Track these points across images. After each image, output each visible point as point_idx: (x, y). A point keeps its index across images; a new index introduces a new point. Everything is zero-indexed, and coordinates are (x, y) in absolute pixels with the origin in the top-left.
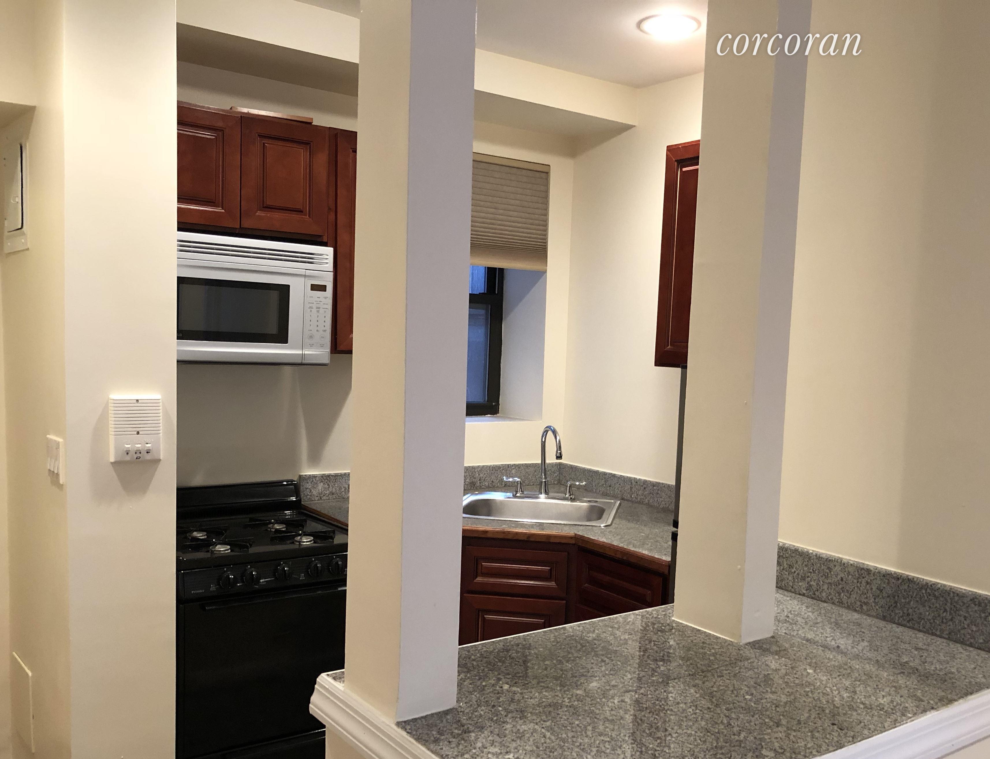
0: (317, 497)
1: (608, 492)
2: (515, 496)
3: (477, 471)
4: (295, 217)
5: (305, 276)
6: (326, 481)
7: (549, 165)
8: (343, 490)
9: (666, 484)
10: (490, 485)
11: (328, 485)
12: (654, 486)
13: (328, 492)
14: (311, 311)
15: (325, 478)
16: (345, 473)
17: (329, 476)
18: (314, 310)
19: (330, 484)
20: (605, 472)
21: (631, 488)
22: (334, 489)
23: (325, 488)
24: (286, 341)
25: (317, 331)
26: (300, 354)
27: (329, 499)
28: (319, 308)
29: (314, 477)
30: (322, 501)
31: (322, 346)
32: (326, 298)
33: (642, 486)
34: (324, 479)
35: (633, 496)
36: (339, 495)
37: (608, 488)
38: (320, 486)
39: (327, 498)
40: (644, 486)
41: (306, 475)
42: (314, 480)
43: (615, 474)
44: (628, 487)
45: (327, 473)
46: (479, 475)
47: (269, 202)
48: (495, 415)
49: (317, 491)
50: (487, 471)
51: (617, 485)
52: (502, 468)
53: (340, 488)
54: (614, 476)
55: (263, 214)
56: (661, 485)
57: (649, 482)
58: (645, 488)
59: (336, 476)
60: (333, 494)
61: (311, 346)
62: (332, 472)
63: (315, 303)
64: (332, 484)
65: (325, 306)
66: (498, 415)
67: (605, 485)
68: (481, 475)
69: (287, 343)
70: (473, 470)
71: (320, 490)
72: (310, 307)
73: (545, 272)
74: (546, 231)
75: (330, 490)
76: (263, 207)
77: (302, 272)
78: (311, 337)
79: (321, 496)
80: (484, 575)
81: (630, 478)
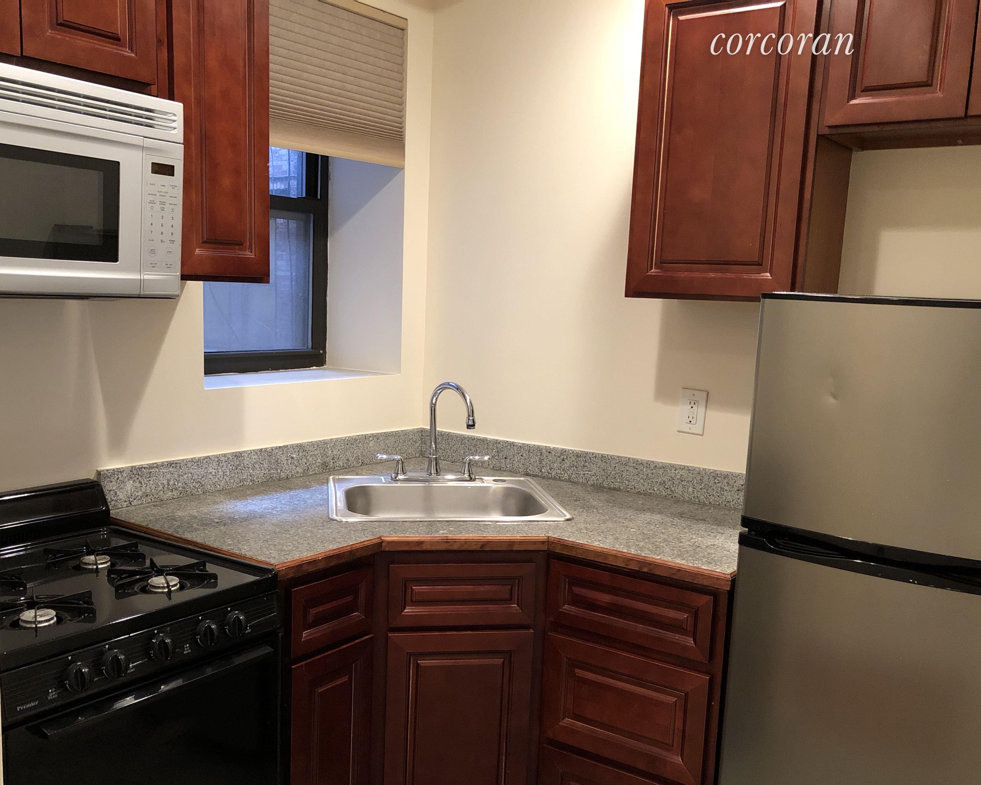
0: (126, 502)
1: (503, 465)
2: (395, 480)
3: (330, 446)
4: (109, 48)
5: (143, 148)
6: (137, 476)
7: (406, 19)
8: (161, 488)
9: (599, 454)
10: (345, 466)
11: (140, 483)
12: (578, 456)
13: (140, 493)
14: (152, 208)
15: (135, 472)
16: (163, 463)
17: (141, 468)
18: (157, 207)
19: (142, 481)
20: (497, 440)
21: (541, 461)
22: (148, 488)
23: (136, 488)
24: (115, 259)
25: (162, 241)
26: (138, 279)
27: (142, 504)
28: (163, 203)
29: (120, 471)
30: (133, 508)
31: (169, 267)
32: (174, 187)
33: (559, 457)
34: (133, 474)
35: (543, 470)
36: (155, 496)
37: (503, 461)
38: (129, 486)
39: (140, 502)
40: (562, 457)
41: (108, 470)
42: (120, 476)
43: (513, 442)
44: (535, 459)
45: (137, 464)
46: (332, 452)
47: (67, 16)
48: (322, 367)
49: (125, 493)
50: (341, 446)
51: (519, 456)
52: (358, 441)
53: (157, 486)
54: (512, 444)
55: (59, 37)
56: (591, 455)
57: (571, 452)
58: (563, 460)
59: (151, 467)
60: (147, 496)
61: (153, 266)
62: (145, 462)
63: (158, 194)
64: (145, 480)
65: (174, 201)
66: (325, 366)
67: (497, 457)
68: (335, 453)
69: (116, 260)
70: (325, 445)
71: (129, 492)
72: (152, 202)
73: (403, 168)
74: (401, 112)
75: (143, 490)
76: (58, 24)
77: (138, 141)
78: (153, 251)
79: (131, 500)
80: (415, 603)
81: (539, 447)
